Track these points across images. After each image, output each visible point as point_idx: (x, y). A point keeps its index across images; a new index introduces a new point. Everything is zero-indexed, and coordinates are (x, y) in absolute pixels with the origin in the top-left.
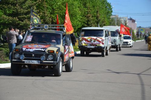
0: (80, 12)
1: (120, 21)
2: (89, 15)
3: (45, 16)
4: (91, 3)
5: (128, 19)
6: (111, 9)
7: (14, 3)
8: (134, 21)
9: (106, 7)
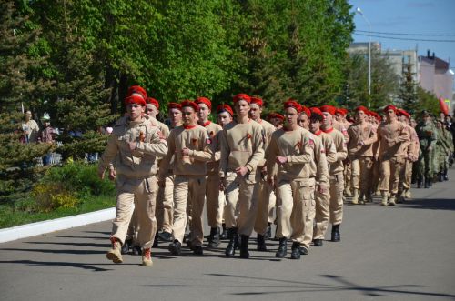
1: (388, 66)
2: (256, 41)
3: (64, 43)
5: (421, 59)
6: (349, 19)
8: (442, 66)
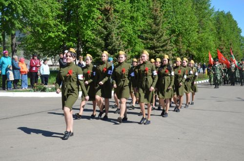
0: (215, 45)
3: (180, 48)
4: (225, 37)
7: (151, 39)
9: (240, 40)
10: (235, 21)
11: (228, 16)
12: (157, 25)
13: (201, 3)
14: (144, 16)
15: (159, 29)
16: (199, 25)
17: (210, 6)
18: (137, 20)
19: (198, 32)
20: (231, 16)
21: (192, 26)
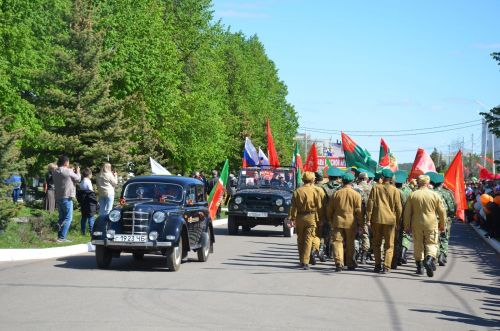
0: (224, 126)
2: (245, 132)
4: (248, 103)
5: (334, 144)
7: (70, 103)
9: (284, 115)
10: (271, 63)
11: (253, 48)
12: (87, 65)
13: (187, 9)
14: (37, 34)
15: (92, 77)
16: (184, 69)
17: (210, 18)
18: (19, 46)
19: (180, 88)
20: (260, 47)
21: (167, 70)
